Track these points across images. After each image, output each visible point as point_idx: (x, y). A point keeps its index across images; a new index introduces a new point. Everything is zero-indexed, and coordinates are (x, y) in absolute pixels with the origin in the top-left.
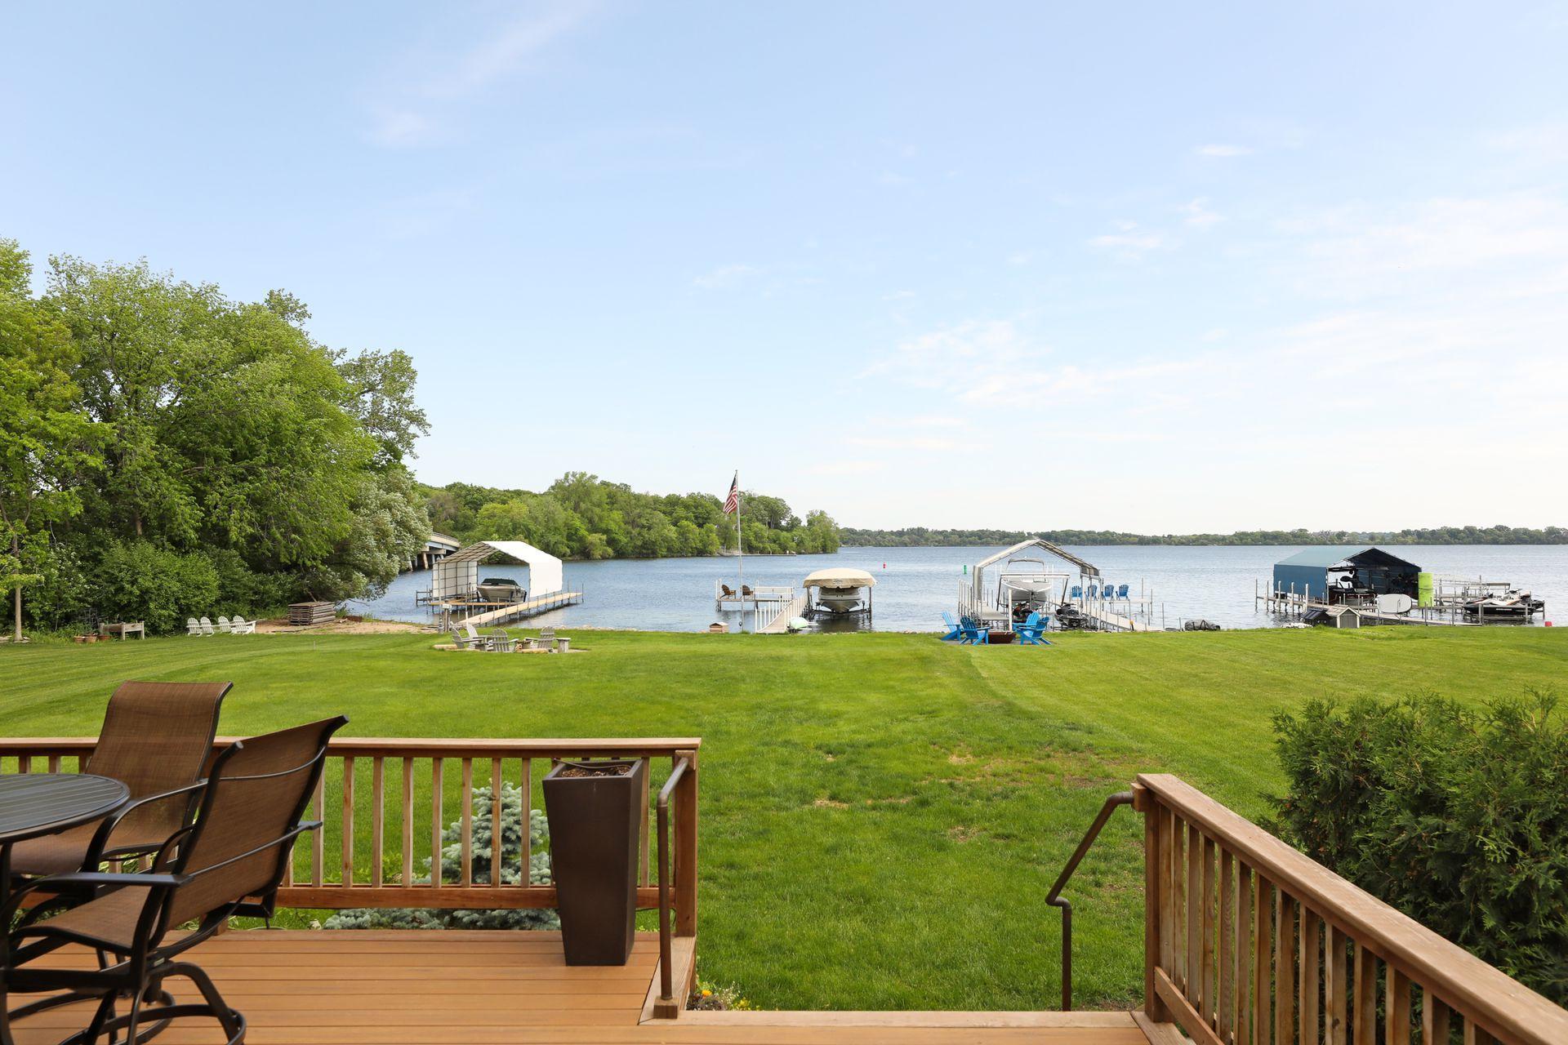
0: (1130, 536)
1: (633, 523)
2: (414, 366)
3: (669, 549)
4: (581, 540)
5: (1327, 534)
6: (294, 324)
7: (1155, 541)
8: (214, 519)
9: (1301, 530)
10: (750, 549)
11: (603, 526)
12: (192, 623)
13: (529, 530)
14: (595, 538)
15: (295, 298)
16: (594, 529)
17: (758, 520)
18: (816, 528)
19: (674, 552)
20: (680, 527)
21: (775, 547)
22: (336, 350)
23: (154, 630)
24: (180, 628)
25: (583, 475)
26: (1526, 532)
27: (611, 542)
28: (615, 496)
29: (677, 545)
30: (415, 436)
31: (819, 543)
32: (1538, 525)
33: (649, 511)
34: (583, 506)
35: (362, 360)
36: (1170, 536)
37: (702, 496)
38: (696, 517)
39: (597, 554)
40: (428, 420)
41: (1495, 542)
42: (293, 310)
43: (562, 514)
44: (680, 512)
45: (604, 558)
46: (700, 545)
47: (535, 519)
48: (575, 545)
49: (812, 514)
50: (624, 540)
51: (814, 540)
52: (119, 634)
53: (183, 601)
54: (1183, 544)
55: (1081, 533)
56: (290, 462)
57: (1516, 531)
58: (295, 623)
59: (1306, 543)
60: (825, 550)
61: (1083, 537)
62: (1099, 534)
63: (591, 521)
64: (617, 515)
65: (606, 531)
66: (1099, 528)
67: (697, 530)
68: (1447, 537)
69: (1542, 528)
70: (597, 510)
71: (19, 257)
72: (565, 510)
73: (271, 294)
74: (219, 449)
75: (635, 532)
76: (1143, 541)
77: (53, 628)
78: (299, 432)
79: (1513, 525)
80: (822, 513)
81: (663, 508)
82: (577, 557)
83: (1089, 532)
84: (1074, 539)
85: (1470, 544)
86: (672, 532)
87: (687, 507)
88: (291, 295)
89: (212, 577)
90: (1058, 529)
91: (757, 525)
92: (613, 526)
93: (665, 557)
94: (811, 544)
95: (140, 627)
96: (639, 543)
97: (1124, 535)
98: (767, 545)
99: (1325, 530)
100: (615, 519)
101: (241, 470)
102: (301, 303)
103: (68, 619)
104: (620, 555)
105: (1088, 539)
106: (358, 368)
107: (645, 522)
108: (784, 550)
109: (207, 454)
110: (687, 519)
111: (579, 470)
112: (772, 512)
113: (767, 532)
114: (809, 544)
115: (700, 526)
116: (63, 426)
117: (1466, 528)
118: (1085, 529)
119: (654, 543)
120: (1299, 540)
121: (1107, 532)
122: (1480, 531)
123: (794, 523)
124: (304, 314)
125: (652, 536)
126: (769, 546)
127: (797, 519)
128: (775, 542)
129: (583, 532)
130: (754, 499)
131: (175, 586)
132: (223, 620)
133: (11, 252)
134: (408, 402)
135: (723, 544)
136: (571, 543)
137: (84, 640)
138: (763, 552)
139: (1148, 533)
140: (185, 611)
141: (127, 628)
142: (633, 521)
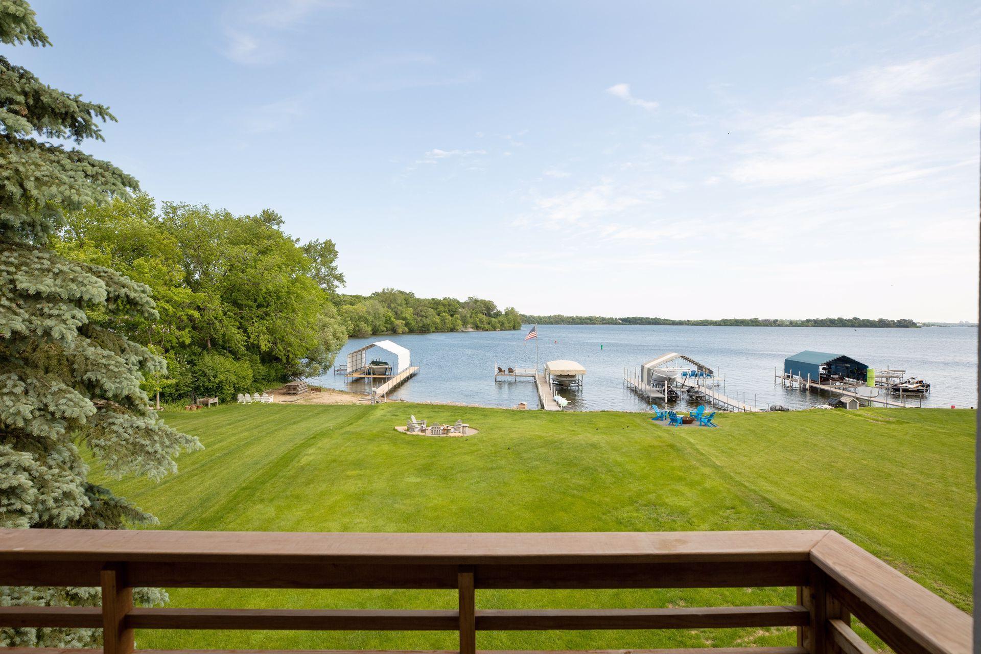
0: (667, 320)
1: (417, 314)
2: (336, 249)
3: (436, 328)
4: (392, 323)
5: (769, 320)
6: (275, 227)
7: (680, 323)
8: (251, 340)
9: (755, 319)
10: (477, 327)
11: (404, 315)
12: (240, 396)
13: (367, 320)
14: (399, 322)
15: (276, 212)
16: (398, 318)
17: (481, 312)
18: (510, 316)
19: (438, 330)
20: (442, 316)
21: (490, 326)
22: (295, 240)
23: (223, 401)
24: (234, 398)
25: (392, 290)
26: (868, 321)
27: (407, 324)
28: (408, 299)
29: (440, 326)
30: (337, 287)
31: (512, 325)
32: (874, 317)
33: (426, 308)
34: (392, 305)
35: (310, 246)
36: (688, 321)
37: (450, 299)
38: (449, 311)
39: (400, 331)
40: (345, 279)
41: (853, 326)
42: (274, 219)
43: (382, 310)
44: (441, 308)
45: (403, 333)
46: (451, 326)
47: (369, 313)
48: (389, 326)
49: (507, 309)
50: (413, 323)
51: (509, 323)
52: (207, 405)
53: (236, 385)
54: (695, 325)
55: (642, 318)
56: (286, 308)
57: (863, 320)
58: (289, 394)
59: (757, 326)
60: (514, 328)
61: (644, 320)
62: (652, 319)
63: (396, 313)
64: (410, 310)
65: (404, 319)
66: (652, 316)
67: (450, 318)
68: (829, 323)
69: (877, 319)
70: (400, 308)
71: (149, 201)
72: (384, 307)
73: (264, 212)
74: (250, 303)
75: (419, 319)
76: (674, 323)
77: (173, 401)
78: (288, 293)
79: (862, 317)
80: (512, 308)
81: (432, 306)
82: (390, 332)
83: (647, 318)
84: (639, 321)
85: (840, 327)
86: (437, 319)
87: (444, 305)
88: (273, 211)
89: (250, 373)
90: (631, 316)
91: (480, 315)
92: (408, 316)
93: (434, 332)
94: (508, 325)
95: (216, 400)
96: (421, 325)
97: (665, 320)
98: (485, 326)
99: (767, 318)
100: (408, 313)
101: (262, 313)
102: (279, 216)
103: (180, 396)
104: (411, 331)
105: (646, 322)
106: (307, 249)
107: (424, 314)
108: (494, 328)
109: (246, 306)
110: (445, 312)
111: (390, 287)
112: (487, 308)
113: (485, 318)
114: (507, 325)
115: (452, 315)
116: (181, 296)
117: (838, 318)
118: (645, 317)
119: (428, 325)
120: (754, 324)
121: (656, 318)
122: (845, 320)
123: (498, 314)
124: (281, 221)
125: (428, 321)
126: (487, 326)
127: (500, 311)
128: (489, 324)
129: (393, 319)
130: (478, 301)
131: (233, 378)
132: (257, 395)
133: (145, 199)
134: (335, 269)
135: (463, 325)
136: (386, 325)
137: (191, 408)
138: (484, 329)
139: (677, 318)
140: (237, 390)
141: (211, 401)
142: (418, 313)
